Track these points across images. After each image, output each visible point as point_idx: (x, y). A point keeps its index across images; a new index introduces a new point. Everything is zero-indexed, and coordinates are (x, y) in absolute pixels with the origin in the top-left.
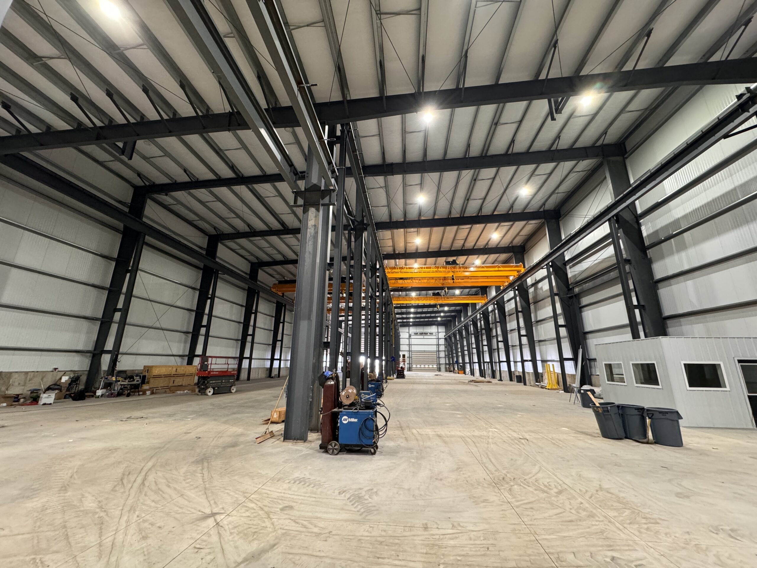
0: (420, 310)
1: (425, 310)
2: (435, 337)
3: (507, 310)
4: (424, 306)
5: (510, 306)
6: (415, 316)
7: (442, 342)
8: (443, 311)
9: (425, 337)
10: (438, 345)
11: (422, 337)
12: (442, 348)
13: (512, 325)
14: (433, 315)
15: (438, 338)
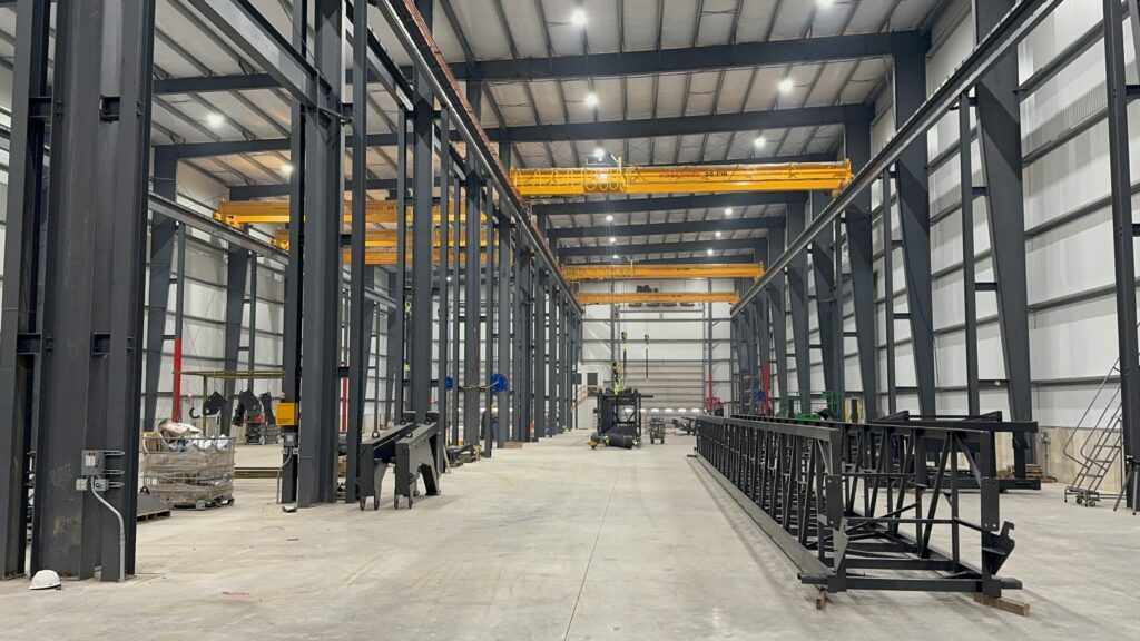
0: (639, 218)
1: (658, 217)
2: (700, 316)
3: (933, 198)
4: (650, 203)
5: (945, 184)
6: (624, 241)
7: (723, 330)
8: (720, 224)
9: (667, 316)
10: (710, 342)
11: (656, 316)
12: (723, 351)
13: (946, 252)
14: (689, 237)
15: (710, 320)
